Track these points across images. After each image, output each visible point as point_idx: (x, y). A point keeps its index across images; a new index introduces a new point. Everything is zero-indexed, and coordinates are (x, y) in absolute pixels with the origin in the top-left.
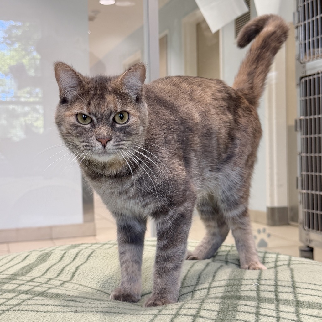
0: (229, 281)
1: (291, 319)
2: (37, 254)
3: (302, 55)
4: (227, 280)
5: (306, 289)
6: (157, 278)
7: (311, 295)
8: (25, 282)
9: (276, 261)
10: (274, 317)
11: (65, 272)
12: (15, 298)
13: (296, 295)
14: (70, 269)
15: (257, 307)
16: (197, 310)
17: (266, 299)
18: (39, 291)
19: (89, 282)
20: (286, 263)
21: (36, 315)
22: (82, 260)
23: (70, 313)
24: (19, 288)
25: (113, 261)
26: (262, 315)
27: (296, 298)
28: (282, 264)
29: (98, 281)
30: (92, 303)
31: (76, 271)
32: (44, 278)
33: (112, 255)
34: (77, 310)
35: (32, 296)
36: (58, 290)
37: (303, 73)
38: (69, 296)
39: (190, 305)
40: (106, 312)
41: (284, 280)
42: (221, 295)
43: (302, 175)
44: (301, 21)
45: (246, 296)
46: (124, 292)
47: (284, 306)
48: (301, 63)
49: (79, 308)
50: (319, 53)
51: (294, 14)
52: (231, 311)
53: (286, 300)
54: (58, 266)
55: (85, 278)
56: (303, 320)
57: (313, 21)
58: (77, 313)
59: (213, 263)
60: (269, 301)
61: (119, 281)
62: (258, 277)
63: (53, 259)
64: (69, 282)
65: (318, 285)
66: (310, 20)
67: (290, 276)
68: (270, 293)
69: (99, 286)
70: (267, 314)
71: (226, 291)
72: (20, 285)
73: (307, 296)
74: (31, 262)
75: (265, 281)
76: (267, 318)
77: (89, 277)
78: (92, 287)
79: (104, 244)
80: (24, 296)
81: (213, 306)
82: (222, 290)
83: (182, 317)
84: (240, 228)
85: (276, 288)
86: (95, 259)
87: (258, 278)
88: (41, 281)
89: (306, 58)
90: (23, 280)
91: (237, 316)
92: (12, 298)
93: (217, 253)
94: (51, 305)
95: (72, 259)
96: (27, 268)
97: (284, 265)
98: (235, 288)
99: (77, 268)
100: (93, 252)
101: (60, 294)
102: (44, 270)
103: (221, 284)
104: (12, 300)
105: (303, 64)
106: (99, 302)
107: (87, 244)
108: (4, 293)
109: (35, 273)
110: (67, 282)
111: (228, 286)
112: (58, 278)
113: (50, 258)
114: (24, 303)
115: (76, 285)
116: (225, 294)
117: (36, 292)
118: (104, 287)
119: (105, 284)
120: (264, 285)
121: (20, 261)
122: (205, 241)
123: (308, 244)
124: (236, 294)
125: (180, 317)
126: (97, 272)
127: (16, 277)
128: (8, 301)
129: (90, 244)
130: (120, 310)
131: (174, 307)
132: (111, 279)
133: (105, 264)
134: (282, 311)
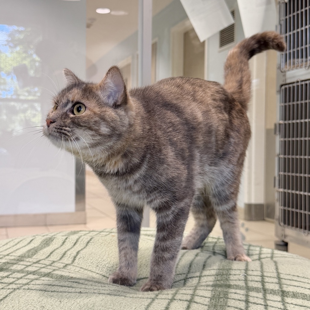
0: (218, 271)
1: (277, 307)
2: (41, 239)
3: (283, 65)
4: (216, 269)
5: (290, 280)
6: (155, 265)
7: (295, 286)
8: (32, 263)
9: (260, 254)
10: (262, 305)
11: (67, 256)
12: (24, 277)
13: (281, 285)
14: (71, 253)
15: (246, 295)
16: (191, 296)
17: (254, 288)
18: (45, 273)
19: (89, 266)
20: (269, 255)
21: (45, 294)
22: (82, 246)
23: (75, 293)
24: (27, 269)
25: (110, 247)
26: (251, 303)
27: (281, 289)
28: (266, 257)
29: (97, 265)
30: (93, 286)
31: (77, 255)
32: (48, 260)
33: (108, 242)
34: (81, 291)
35: (38, 277)
36: (61, 272)
37: (283, 81)
38: (72, 278)
39: (184, 292)
40: (108, 294)
41: (269, 271)
42: (211, 283)
43: (279, 175)
44: (283, 34)
45: (235, 285)
46: (122, 276)
47: (270, 295)
48: (282, 72)
49: (82, 289)
50: (298, 63)
51: (276, 27)
52: (222, 298)
53: (272, 290)
54: (60, 250)
55: (85, 262)
56: (288, 308)
57: (294, 34)
58: (81, 294)
59: (201, 253)
60: (257, 290)
61: (116, 265)
62: (245, 267)
63: (55, 244)
64: (71, 265)
65: (301, 277)
66: (291, 33)
67: (275, 268)
68: (257, 283)
69: (98, 269)
70: (256, 302)
71: (216, 280)
72: (27, 266)
73: (291, 287)
74: (36, 246)
75: (252, 271)
76: (256, 305)
77: (89, 261)
78: (92, 270)
79: (101, 232)
80: (31, 277)
81: (205, 293)
82: (212, 278)
83: (177, 302)
84: (229, 222)
85: (263, 278)
86: (93, 246)
87: (245, 269)
88: (45, 263)
89: (287, 67)
90: (30, 262)
91: (229, 302)
92: (21, 278)
93: (205, 243)
94: (57, 286)
95: (73, 245)
96: (32, 251)
97: (267, 257)
98: (224, 277)
99: (78, 253)
100: (92, 238)
101: (64, 276)
102: (48, 253)
103: (211, 273)
104: (21, 280)
105: (283, 72)
106: (100, 285)
107: (85, 231)
108: (13, 273)
109: (40, 255)
110: (69, 265)
111: (217, 275)
112: (61, 261)
113: (52, 242)
114: (32, 283)
115: (77, 268)
116: (215, 283)
117: (42, 273)
118: (103, 271)
119: (103, 267)
120: (251, 275)
121: (25, 244)
122: (193, 232)
123: (283, 238)
124: (225, 283)
125: (176, 301)
126: (96, 257)
127: (23, 258)
128: (17, 280)
129: (88, 231)
130: (120, 293)
131: (169, 293)
132: (109, 263)
133: (103, 250)
134: (269, 300)
